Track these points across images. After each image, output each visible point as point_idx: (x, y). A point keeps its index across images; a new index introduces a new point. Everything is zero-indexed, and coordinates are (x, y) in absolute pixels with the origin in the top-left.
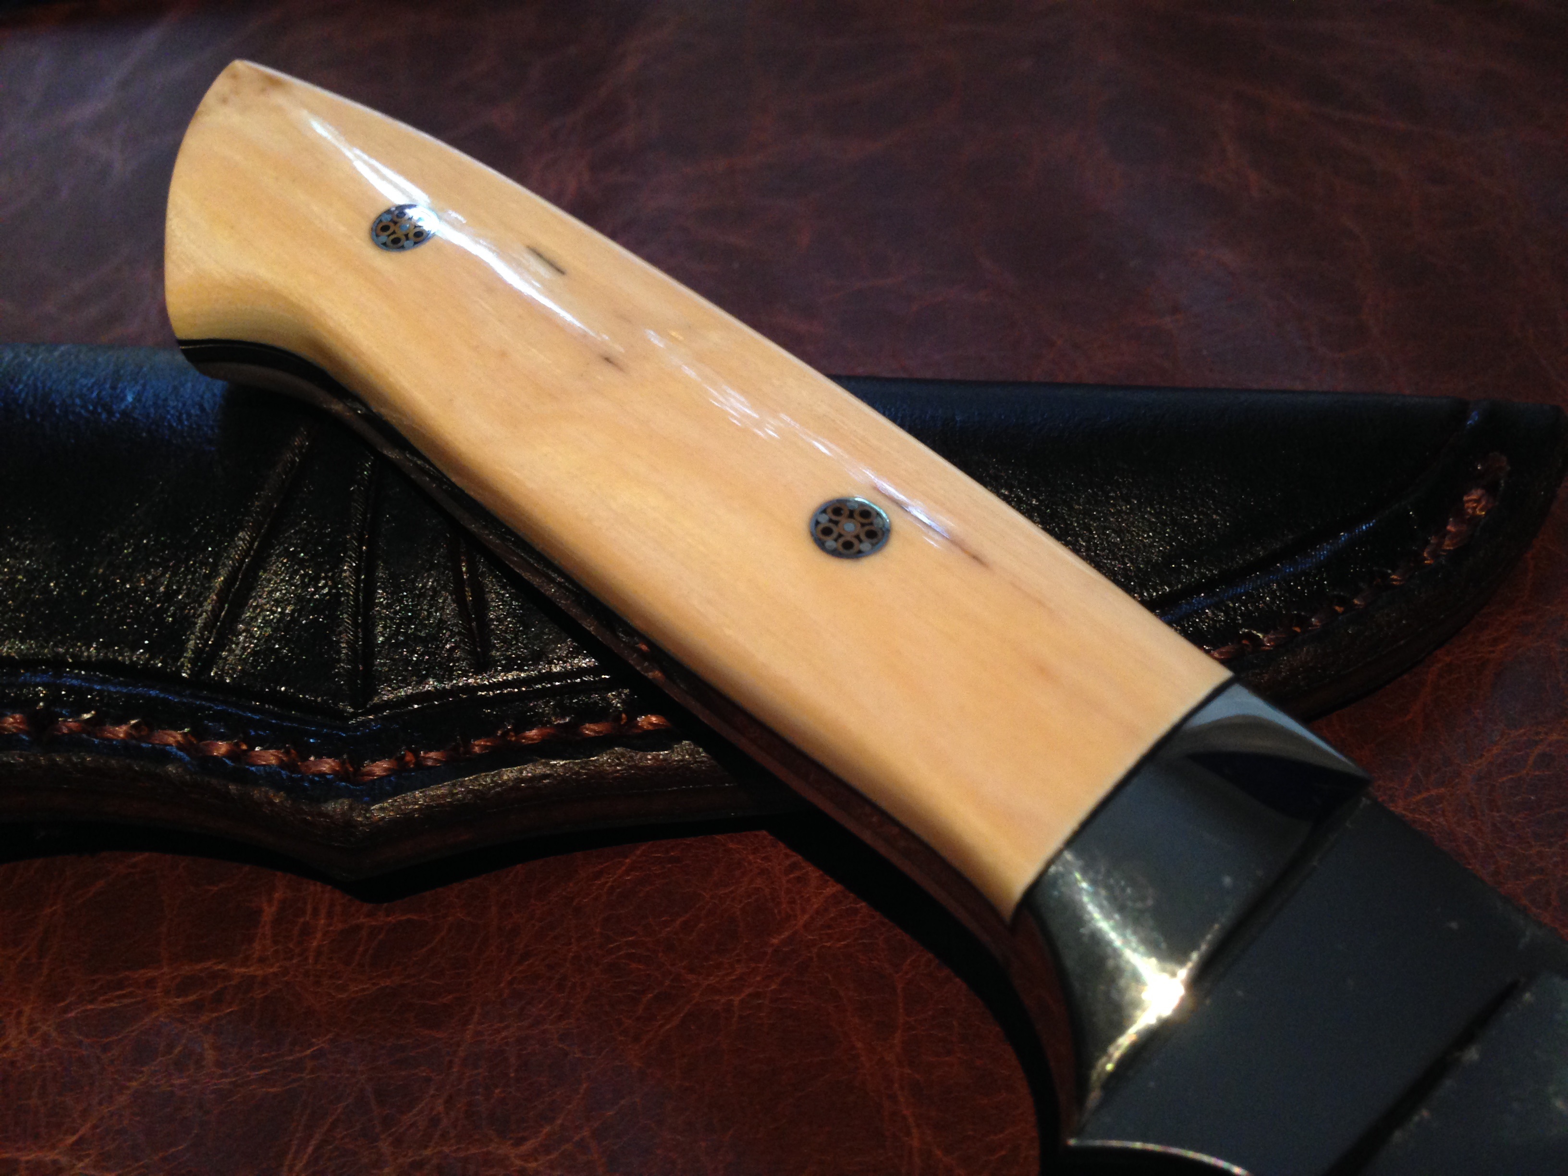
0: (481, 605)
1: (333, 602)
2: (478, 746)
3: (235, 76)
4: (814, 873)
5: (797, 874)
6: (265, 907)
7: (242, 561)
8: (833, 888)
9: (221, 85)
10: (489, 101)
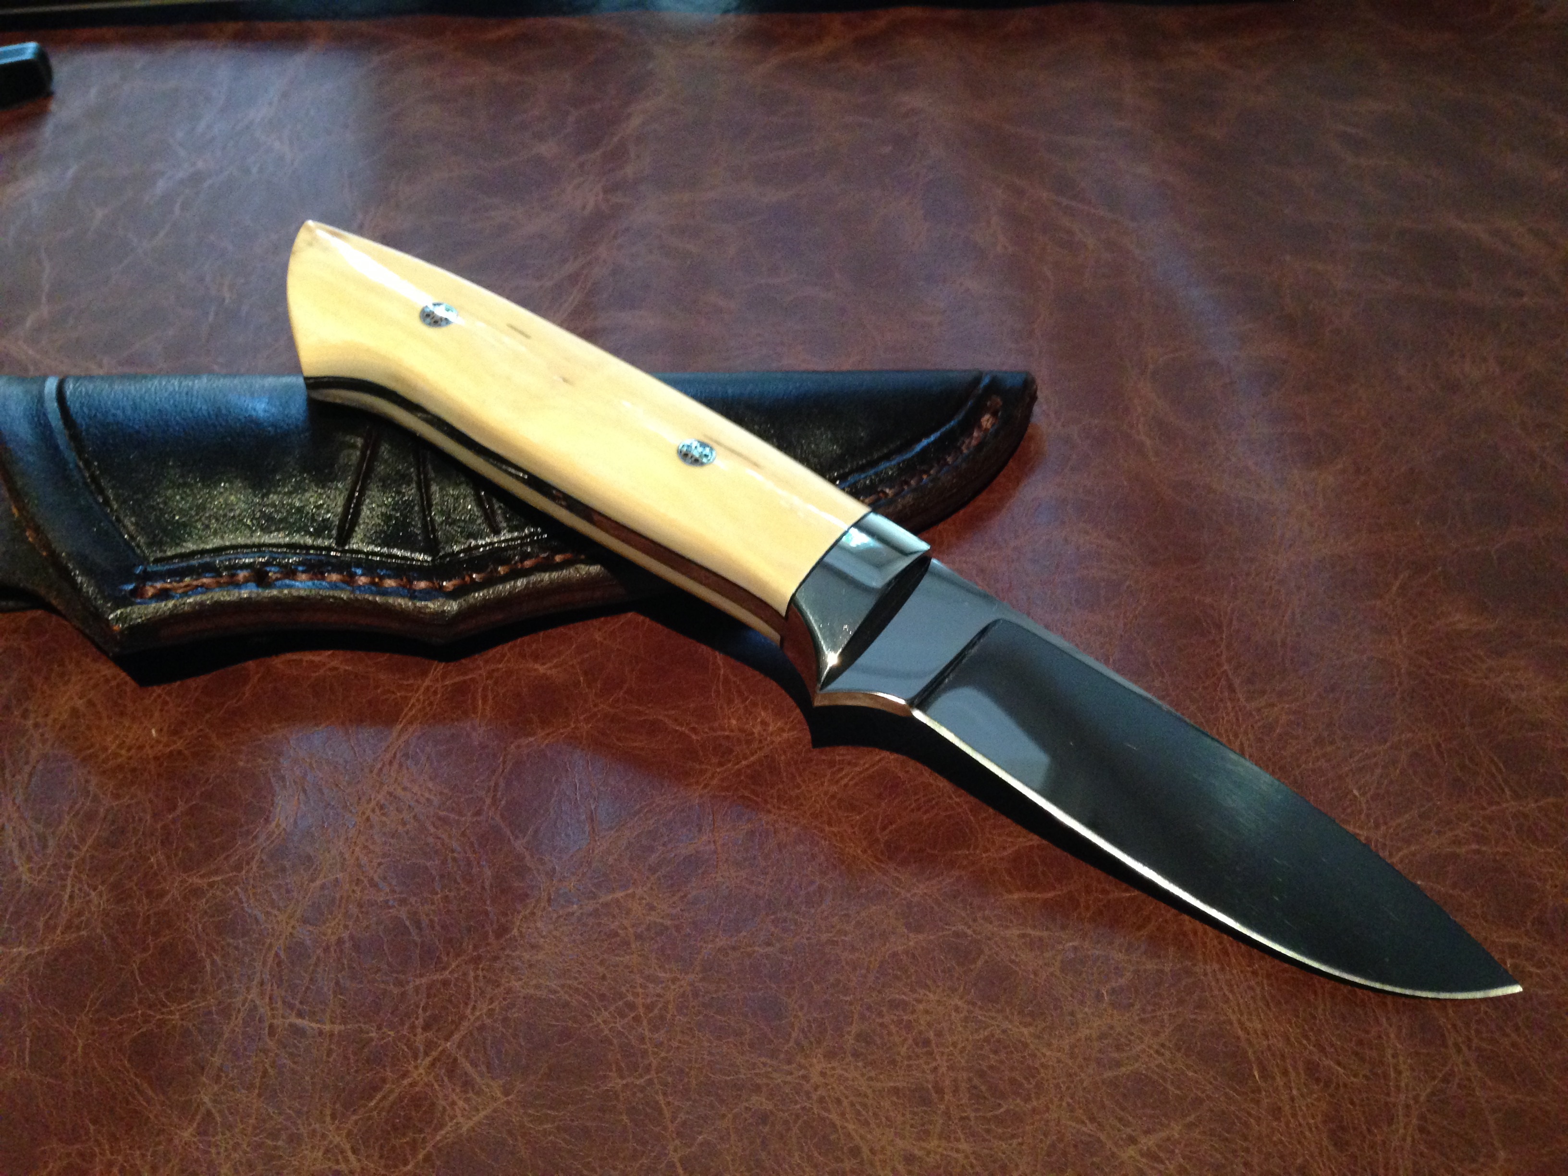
10: (540, 137)
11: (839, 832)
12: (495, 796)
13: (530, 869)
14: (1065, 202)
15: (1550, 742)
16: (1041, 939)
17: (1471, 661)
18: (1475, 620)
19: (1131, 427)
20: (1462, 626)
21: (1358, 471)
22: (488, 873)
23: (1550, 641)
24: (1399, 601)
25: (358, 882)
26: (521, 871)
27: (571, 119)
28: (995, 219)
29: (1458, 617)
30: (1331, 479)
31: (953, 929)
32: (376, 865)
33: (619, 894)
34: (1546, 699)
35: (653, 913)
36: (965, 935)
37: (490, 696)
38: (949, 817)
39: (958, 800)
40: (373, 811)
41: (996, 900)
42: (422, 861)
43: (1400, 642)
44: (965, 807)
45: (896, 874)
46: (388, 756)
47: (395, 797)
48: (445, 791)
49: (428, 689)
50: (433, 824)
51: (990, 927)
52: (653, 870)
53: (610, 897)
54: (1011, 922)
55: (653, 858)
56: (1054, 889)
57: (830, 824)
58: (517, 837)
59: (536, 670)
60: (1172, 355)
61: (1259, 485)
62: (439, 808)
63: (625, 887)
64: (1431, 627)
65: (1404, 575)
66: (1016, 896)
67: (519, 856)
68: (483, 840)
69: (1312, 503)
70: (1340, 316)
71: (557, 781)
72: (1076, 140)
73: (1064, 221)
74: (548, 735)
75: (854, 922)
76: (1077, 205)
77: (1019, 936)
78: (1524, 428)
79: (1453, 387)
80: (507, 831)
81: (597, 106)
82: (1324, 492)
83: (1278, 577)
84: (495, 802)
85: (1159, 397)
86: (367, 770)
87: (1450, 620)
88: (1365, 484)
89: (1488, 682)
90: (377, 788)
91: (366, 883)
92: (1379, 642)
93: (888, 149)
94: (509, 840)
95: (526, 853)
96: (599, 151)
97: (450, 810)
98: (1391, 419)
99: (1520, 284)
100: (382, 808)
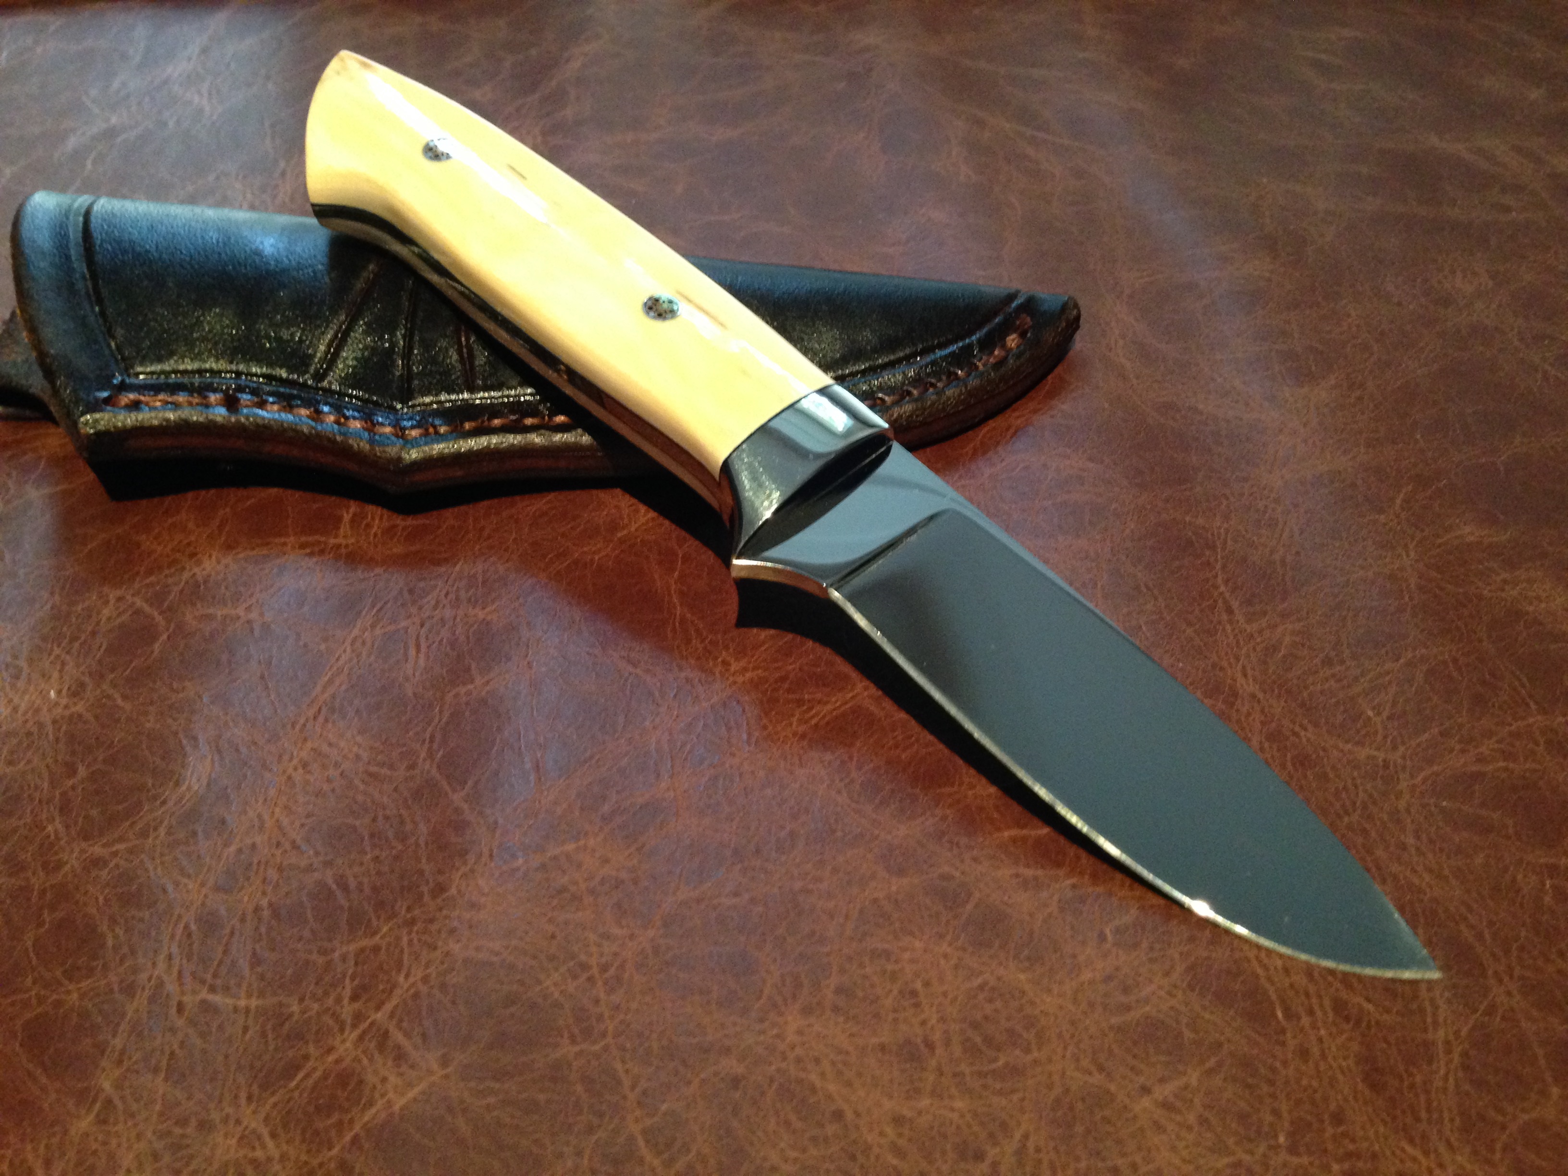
0: (471, 356)
1: (391, 350)
2: (467, 426)
3: (342, 60)
4: (643, 508)
5: (634, 507)
6: (345, 515)
7: (341, 327)
8: (652, 514)
9: (334, 65)
12: (430, 748)
13: (469, 823)
14: (1029, 132)
16: (1035, 878)
17: (1484, 574)
18: (1484, 533)
19: (1109, 350)
20: (1471, 538)
21: (1351, 388)
22: (423, 828)
24: (1403, 515)
25: (278, 845)
26: (460, 826)
27: (507, 64)
28: (956, 151)
29: (1467, 529)
30: (1324, 395)
31: (939, 871)
32: (298, 826)
33: (570, 847)
35: (607, 866)
36: (953, 877)
37: (423, 645)
40: (295, 769)
41: (985, 839)
42: (350, 820)
43: (1408, 556)
45: (875, 816)
46: (314, 710)
47: (320, 754)
48: (376, 746)
49: (355, 640)
50: (362, 781)
51: (979, 867)
52: (606, 820)
53: (559, 850)
54: (1003, 861)
55: (606, 808)
58: (455, 790)
59: (474, 616)
60: (1147, 279)
62: (369, 763)
63: (576, 839)
64: (1439, 541)
65: (1409, 488)
66: (1006, 834)
67: (457, 810)
68: (417, 794)
69: (1304, 420)
70: (1322, 235)
71: (499, 729)
72: (1037, 73)
73: (1030, 151)
74: (488, 682)
75: (829, 868)
76: (1041, 135)
77: (1011, 876)
78: (1522, 340)
79: (1446, 301)
80: (444, 784)
81: (534, 52)
82: (1318, 408)
83: (1273, 495)
84: (431, 755)
85: (1137, 320)
86: (289, 726)
87: (1459, 533)
88: (1360, 399)
89: (1503, 595)
90: (300, 745)
91: (287, 846)
92: (1385, 557)
93: (841, 86)
94: (446, 794)
95: (465, 806)
96: (537, 96)
97: (382, 765)
98: (1382, 333)
99: (1508, 200)
100: (305, 765)
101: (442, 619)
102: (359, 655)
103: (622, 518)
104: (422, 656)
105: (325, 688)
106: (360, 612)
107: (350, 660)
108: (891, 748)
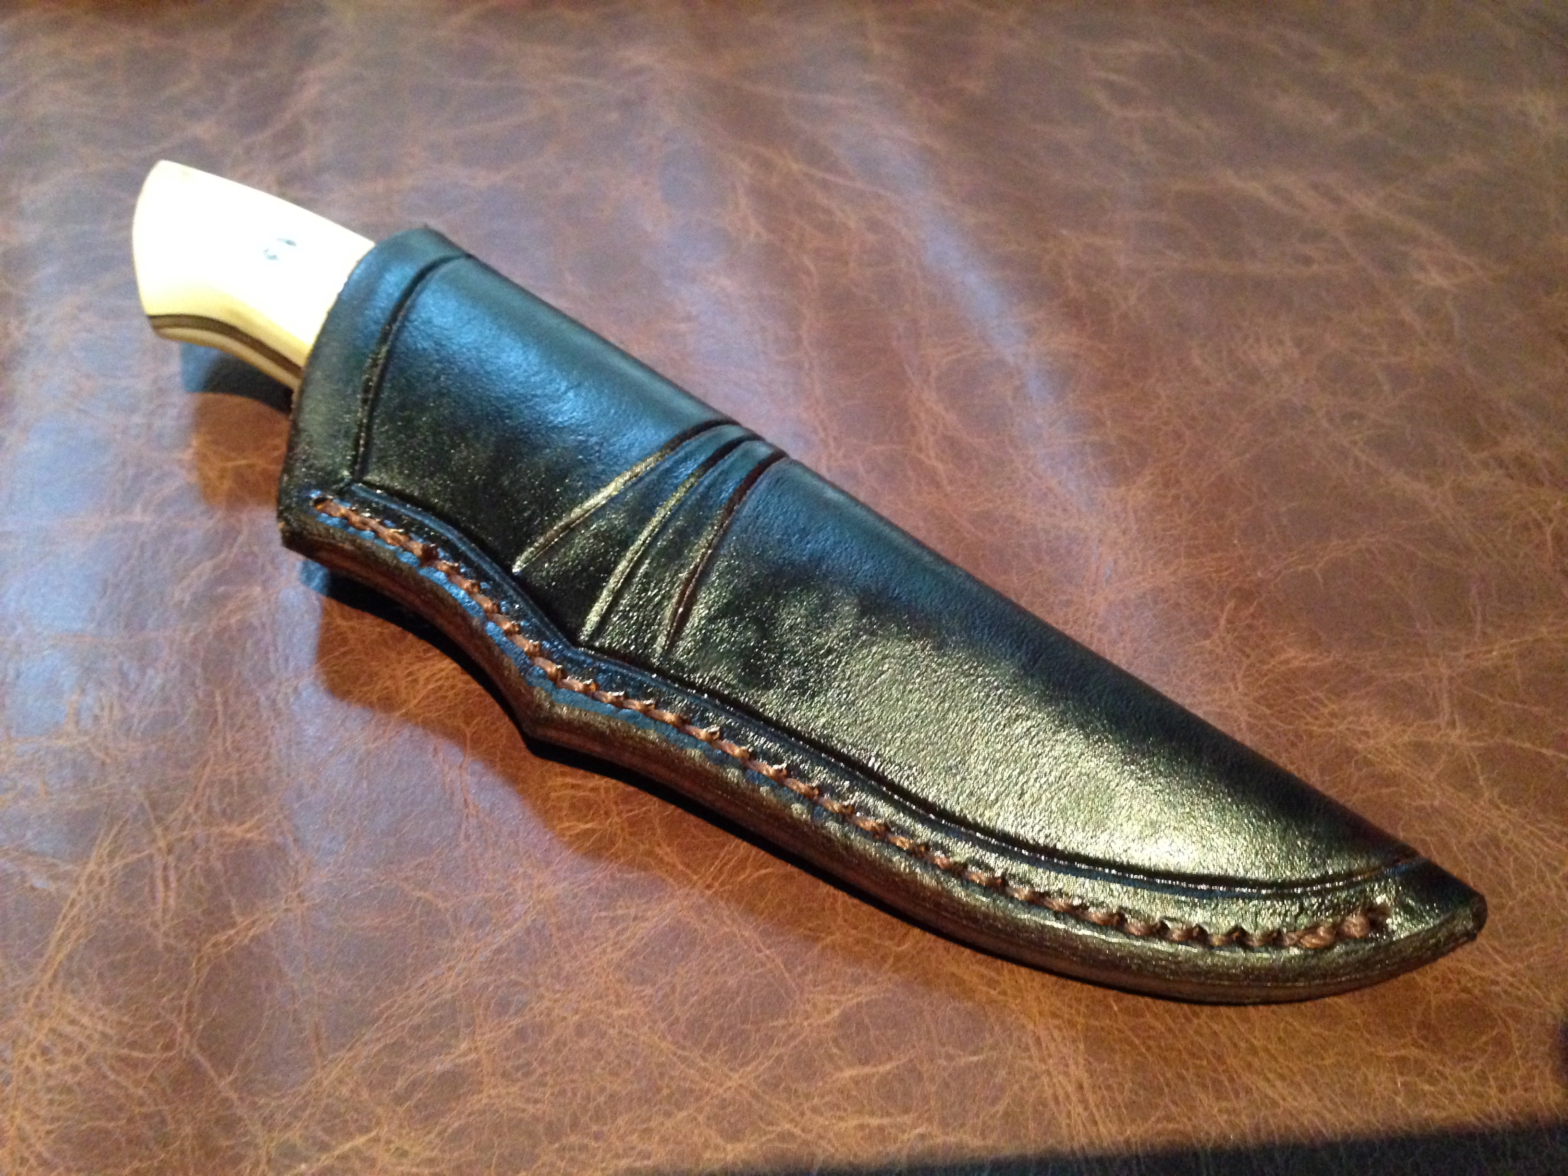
10: (193, 114)
11: (629, 1015)
12: (188, 1018)
13: (240, 1119)
14: (819, 175)
15: (1406, 800)
16: (881, 1129)
17: (1312, 706)
18: (1308, 656)
19: (920, 449)
20: (1296, 664)
21: (1166, 486)
22: (188, 1129)
23: (1389, 675)
24: (1229, 638)
25: (24, 1161)
26: (229, 1124)
27: (233, 90)
28: (743, 201)
29: (1291, 652)
30: (1141, 496)
31: (779, 1129)
32: (43, 1135)
33: (360, 1140)
34: (1394, 746)
35: (404, 1161)
36: (792, 1135)
37: (172, 878)
38: (761, 976)
39: (768, 952)
40: (33, 1057)
41: (826, 1083)
42: (102, 1123)
43: (1237, 688)
44: (779, 961)
45: (703, 1064)
46: (48, 976)
47: (60, 1035)
48: (125, 1019)
49: (91, 877)
50: (112, 1068)
51: (821, 1120)
52: (399, 1099)
53: (348, 1146)
54: (845, 1110)
55: (400, 1083)
56: (890, 1058)
57: (618, 1005)
58: (221, 1076)
59: (231, 835)
60: (954, 357)
61: (1065, 510)
62: (118, 1044)
63: (366, 1130)
64: (1265, 667)
65: (1231, 604)
66: (848, 1073)
67: (226, 1102)
68: (177, 1083)
69: (1123, 526)
70: (1126, 298)
71: (269, 988)
72: (824, 99)
73: (821, 198)
74: (254, 923)
75: (657, 1138)
76: (830, 177)
77: (855, 1128)
78: (1331, 420)
79: (1252, 376)
80: (206, 1064)
81: (262, 74)
82: (1135, 512)
83: (1098, 622)
84: (189, 1027)
85: (947, 409)
86: (21, 1000)
87: (1283, 657)
88: (1176, 498)
89: (1332, 730)
90: (35, 1024)
91: (33, 1161)
92: (1215, 692)
93: (614, 116)
94: (211, 1080)
95: (234, 1096)
96: (269, 132)
97: (132, 1045)
98: (1193, 418)
99: (1308, 249)
100: (45, 1051)
101: (193, 841)
102: (97, 898)
103: (397, 691)
104: (172, 894)
105: (59, 946)
106: (95, 838)
107: (88, 905)
108: (716, 973)
